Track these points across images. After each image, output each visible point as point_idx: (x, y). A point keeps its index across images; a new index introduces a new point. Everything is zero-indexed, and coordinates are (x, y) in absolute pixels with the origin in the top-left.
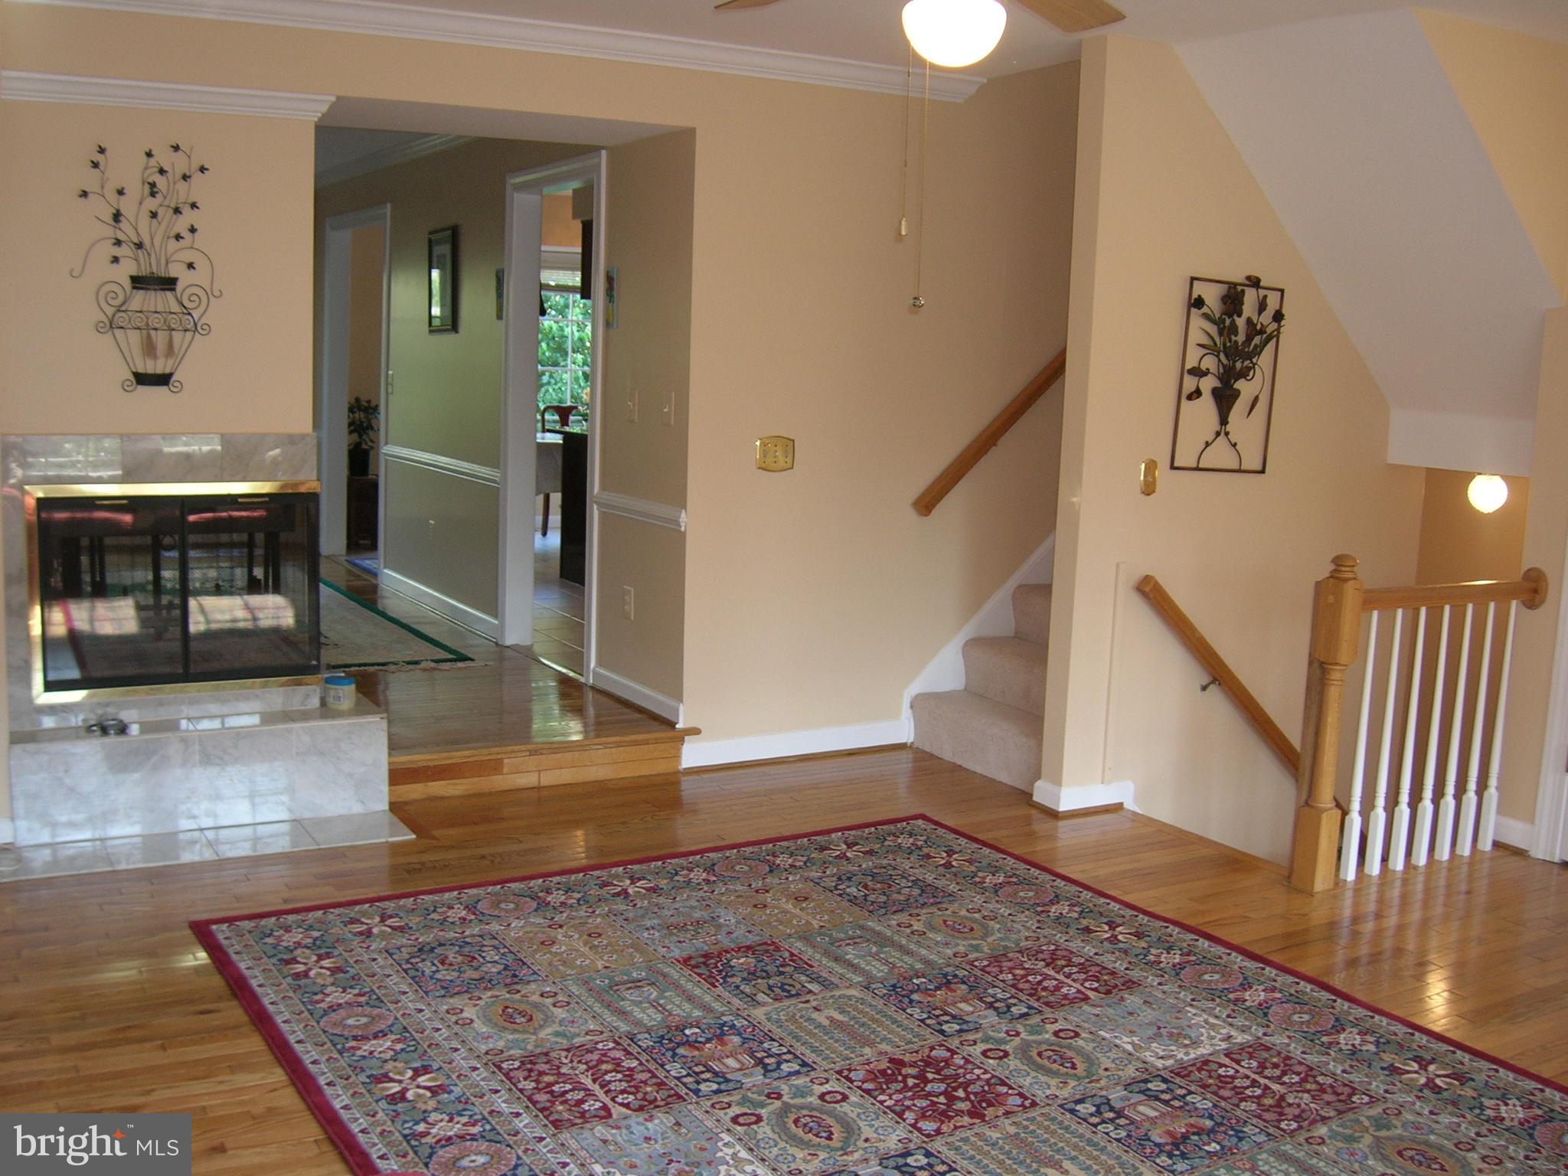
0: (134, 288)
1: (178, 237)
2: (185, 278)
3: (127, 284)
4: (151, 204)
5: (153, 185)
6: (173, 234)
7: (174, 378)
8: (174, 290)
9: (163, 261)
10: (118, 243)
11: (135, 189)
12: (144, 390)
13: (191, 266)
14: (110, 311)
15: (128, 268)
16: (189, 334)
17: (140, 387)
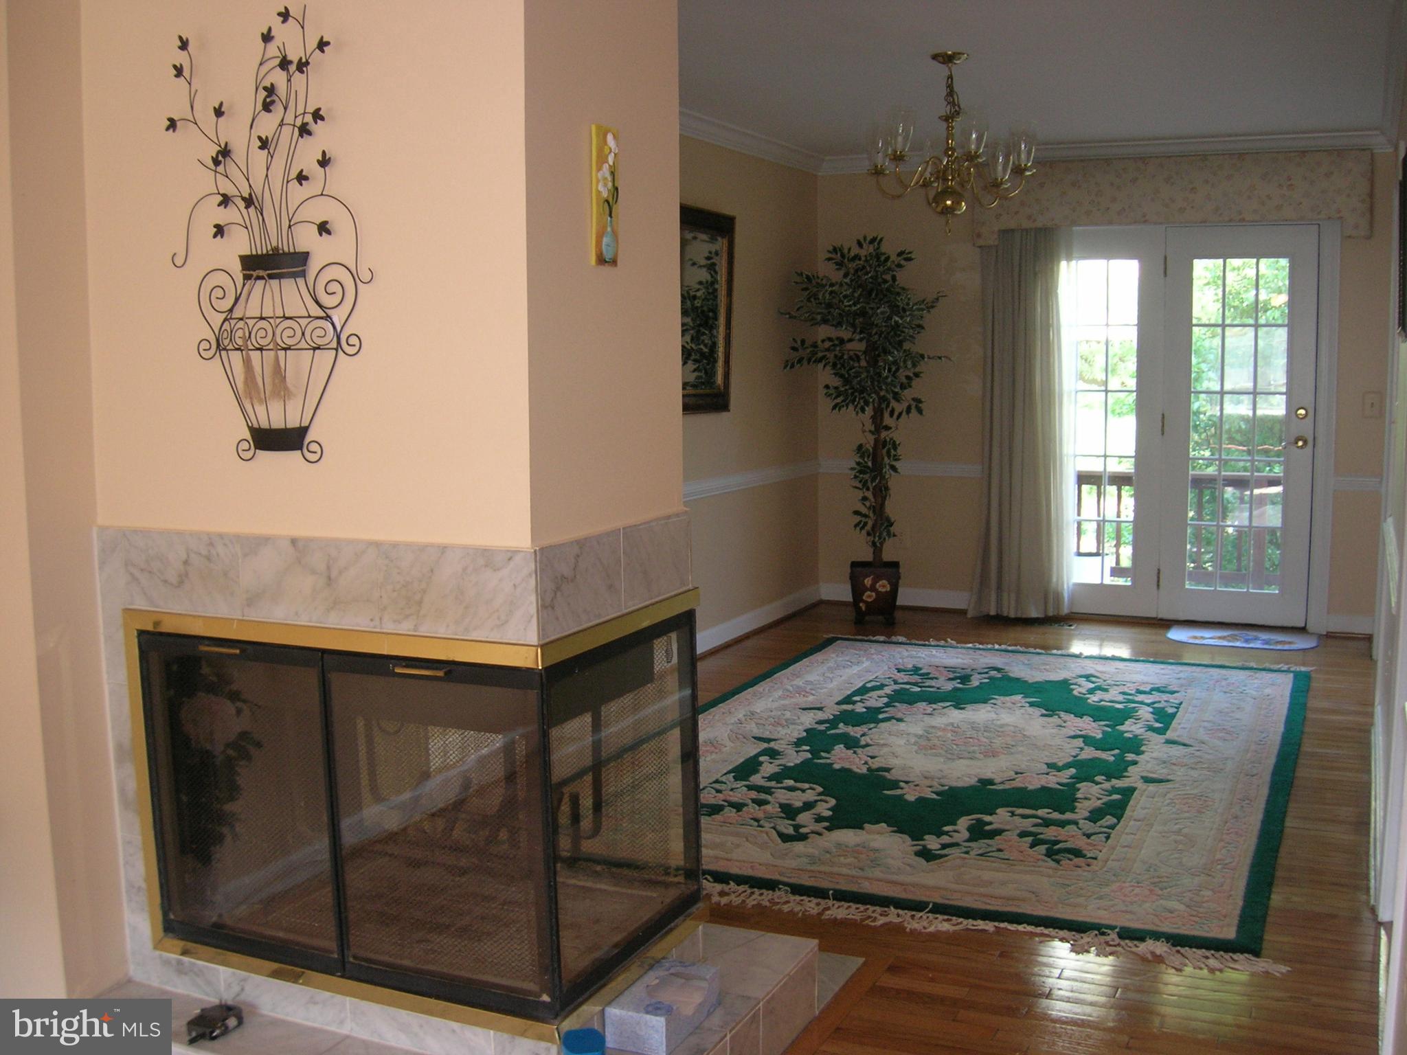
0: (247, 278)
1: (301, 178)
2: (321, 251)
3: (236, 269)
4: (268, 125)
5: (271, 90)
6: (294, 174)
7: (308, 438)
8: (303, 274)
9: (285, 224)
10: (226, 201)
11: (245, 100)
12: (265, 456)
13: (323, 228)
14: (217, 319)
15: (240, 244)
16: (327, 356)
17: (262, 454)
